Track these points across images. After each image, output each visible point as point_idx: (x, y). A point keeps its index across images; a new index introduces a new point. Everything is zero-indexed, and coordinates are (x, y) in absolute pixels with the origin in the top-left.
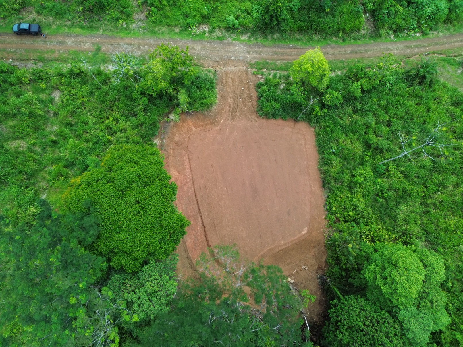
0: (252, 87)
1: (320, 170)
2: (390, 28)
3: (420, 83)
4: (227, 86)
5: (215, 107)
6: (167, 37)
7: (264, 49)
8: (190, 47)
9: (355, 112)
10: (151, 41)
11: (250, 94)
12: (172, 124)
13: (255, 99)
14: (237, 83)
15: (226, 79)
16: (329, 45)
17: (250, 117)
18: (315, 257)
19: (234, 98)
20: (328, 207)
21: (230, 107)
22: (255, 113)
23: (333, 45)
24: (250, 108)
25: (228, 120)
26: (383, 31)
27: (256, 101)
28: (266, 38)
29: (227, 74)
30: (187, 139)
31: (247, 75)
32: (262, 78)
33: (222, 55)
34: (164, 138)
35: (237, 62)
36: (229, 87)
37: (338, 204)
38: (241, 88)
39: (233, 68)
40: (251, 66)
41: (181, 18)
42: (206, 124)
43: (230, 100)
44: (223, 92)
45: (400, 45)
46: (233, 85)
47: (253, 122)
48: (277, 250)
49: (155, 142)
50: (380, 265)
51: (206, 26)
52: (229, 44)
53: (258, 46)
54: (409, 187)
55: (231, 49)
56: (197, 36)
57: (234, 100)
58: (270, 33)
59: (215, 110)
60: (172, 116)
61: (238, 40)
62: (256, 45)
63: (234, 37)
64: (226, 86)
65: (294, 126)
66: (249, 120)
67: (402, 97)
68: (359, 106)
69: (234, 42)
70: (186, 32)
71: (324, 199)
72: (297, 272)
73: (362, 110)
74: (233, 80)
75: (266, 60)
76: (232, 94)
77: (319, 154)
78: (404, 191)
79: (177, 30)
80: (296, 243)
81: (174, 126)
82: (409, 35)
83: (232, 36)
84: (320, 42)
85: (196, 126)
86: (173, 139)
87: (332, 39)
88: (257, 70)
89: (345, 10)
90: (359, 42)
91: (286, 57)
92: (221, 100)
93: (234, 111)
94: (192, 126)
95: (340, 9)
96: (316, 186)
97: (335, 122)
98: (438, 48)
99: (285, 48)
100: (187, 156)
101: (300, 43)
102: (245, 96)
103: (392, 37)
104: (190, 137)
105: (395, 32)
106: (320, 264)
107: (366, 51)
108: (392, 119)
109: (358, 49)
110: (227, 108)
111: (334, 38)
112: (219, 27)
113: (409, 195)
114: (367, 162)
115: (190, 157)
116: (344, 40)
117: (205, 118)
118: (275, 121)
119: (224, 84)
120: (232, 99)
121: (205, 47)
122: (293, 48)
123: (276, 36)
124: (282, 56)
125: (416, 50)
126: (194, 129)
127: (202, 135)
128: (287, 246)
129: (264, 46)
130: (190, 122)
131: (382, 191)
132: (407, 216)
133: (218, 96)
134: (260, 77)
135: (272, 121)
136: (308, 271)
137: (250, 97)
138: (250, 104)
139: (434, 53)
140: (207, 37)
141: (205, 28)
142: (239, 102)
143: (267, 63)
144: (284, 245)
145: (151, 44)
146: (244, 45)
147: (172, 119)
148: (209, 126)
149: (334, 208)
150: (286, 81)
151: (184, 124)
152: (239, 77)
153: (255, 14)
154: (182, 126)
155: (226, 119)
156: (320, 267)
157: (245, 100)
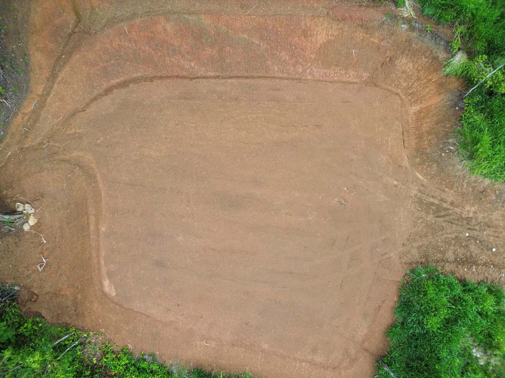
0: (492, 274)
5: (460, 166)
11: (475, 263)
12: (442, 55)
13: (461, 272)
17: (416, 245)
18: (56, 294)
19: (474, 222)
21: (452, 204)
22: (423, 260)
24: (440, 252)
25: (420, 191)
27: (454, 273)
34: (412, 29)
38: (497, 247)
42: (420, 137)
43: (470, 210)
44: (494, 198)
47: (401, 249)
57: (469, 220)
60: (460, 59)
65: (366, 350)
66: (408, 240)
71: (169, 362)
72: (41, 244)
76: (484, 218)
81: (435, 58)
85: (420, 116)
92: (474, 188)
93: (439, 211)
94: (423, 106)
102: (473, 248)
117: (437, 137)
118: (391, 304)
120: (471, 215)
126: (415, 108)
127: (397, 123)
130: (437, 100)
133: (487, 181)
135: (392, 299)
136: (33, 268)
138: (450, 255)
142: (459, 228)
147: (453, 57)
148: (413, 143)
151: (433, 87)
154: (431, 80)
155: (423, 185)
156: (33, 297)
157: (464, 247)
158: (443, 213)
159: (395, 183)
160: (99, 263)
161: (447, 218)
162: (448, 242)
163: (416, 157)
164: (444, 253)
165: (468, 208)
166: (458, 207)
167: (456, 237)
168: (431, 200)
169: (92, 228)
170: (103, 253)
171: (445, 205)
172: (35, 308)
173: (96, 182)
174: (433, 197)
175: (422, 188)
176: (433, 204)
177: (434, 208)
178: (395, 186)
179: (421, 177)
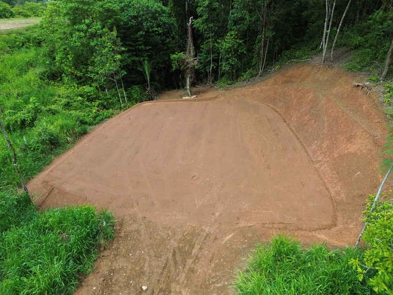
17: (142, 228)
22: (122, 235)
25: (208, 235)
47: (140, 216)
66: (150, 222)
110: (204, 268)
158: (178, 258)
161: (171, 262)
162: (138, 262)
163: (254, 232)
168: (197, 247)
173: (207, 100)
175: (212, 237)
177: (187, 248)
178: (213, 214)
179: (227, 238)
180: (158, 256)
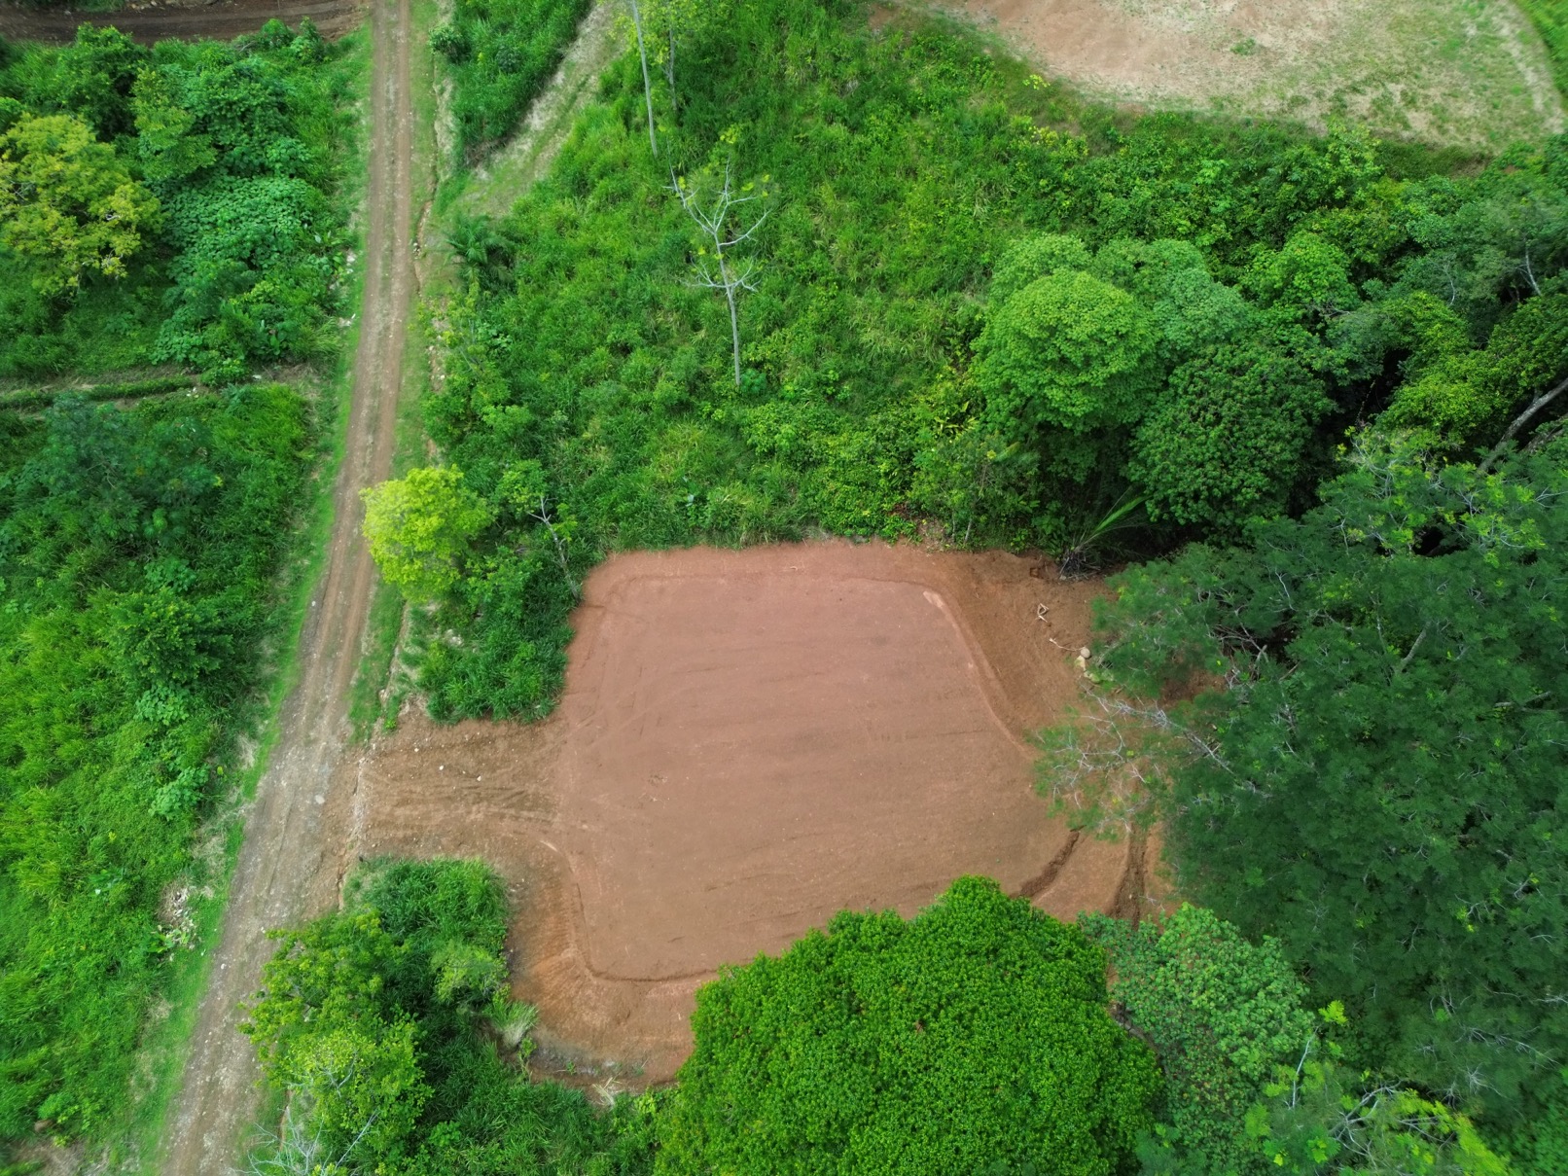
0: (443, 736)
1: (746, 544)
2: (317, 322)
3: (508, 262)
4: (424, 824)
5: (498, 866)
6: (181, 1052)
7: (309, 691)
8: (246, 957)
9: (573, 432)
10: (187, 1120)
11: (466, 745)
12: (543, 1033)
13: (484, 729)
14: (419, 789)
15: (397, 827)
16: (334, 490)
17: (550, 746)
18: (1007, 583)
19: (471, 798)
20: (862, 531)
21: (502, 817)
22: (538, 729)
23: (339, 480)
24: (515, 746)
25: (549, 823)
26: (322, 343)
27: (496, 725)
28: (264, 684)
29: (376, 823)
30: (601, 982)
31: (392, 752)
32: (412, 703)
33: (303, 837)
34: (596, 1064)
35: (339, 786)
36: (427, 816)
37: (852, 503)
38: (438, 773)
39: (358, 801)
40: (360, 736)
41: (117, 991)
42: (557, 906)
43: (477, 815)
44: (444, 840)
45: (376, 305)
46: (424, 802)
47: (568, 736)
48: (996, 685)
49: (612, 1101)
50: (1049, 373)
51: (170, 896)
52: (264, 809)
53: (294, 710)
54: (813, 317)
55: (282, 806)
56: (203, 930)
57: (479, 800)
58: (254, 664)
59: (507, 867)
60: (514, 1033)
61: (254, 777)
62: (287, 716)
63: (241, 790)
64: (420, 827)
65: (598, 607)
66: (560, 751)
67: (543, 308)
68: (559, 416)
69: (259, 793)
70: (179, 975)
71: (834, 540)
72: (1055, 636)
73: (573, 411)
74: (404, 802)
75: (348, 685)
76: (457, 808)
77: (695, 543)
78: (821, 328)
79: (162, 1010)
80: (973, 627)
81: (551, 1028)
82: (349, 280)
83: (233, 799)
84: (320, 516)
85: (559, 942)
86: (602, 1033)
87: (315, 481)
88: (381, 720)
89: (231, 433)
90: (344, 409)
91: (351, 624)
92: (474, 846)
93: (520, 801)
94: (556, 959)
95: (223, 447)
96: (796, 561)
97: (601, 489)
98: (402, 216)
99: (317, 624)
100: (667, 985)
101: (311, 577)
102: (470, 762)
103: (343, 322)
104: (597, 968)
105: (331, 311)
106: (1027, 572)
107: (376, 393)
108: (610, 338)
109: (364, 412)
110: (506, 827)
111: (316, 476)
112: (187, 842)
113: (833, 319)
114: (730, 415)
115: (672, 972)
116: (326, 449)
117: (534, 906)
118: (573, 667)
119: (414, 835)
120: (474, 808)
121: (256, 902)
122: (322, 597)
123: (267, 647)
124: (343, 636)
125: (399, 268)
126: (569, 954)
127: (593, 923)
128: (980, 653)
129: (297, 690)
130: (541, 966)
131: (819, 383)
132: (892, 329)
133: (457, 857)
134: (407, 708)
135: (573, 675)
136: (1053, 606)
137: (475, 744)
138: (501, 745)
139: (416, 227)
140: (217, 892)
141: (179, 897)
142: (491, 784)
143: (362, 683)
144: (978, 663)
145: (200, 1120)
146: (280, 757)
147: (525, 1034)
148: (565, 896)
149: (866, 513)
150: (436, 626)
151: (549, 987)
152: (394, 779)
153: (168, 711)
154: (552, 998)
155: (545, 832)
156: (1038, 572)
157: (483, 760)
158: (515, 800)
159: (585, 826)
160: (959, 624)
161: (509, 793)
162: (505, 761)
163: (559, 874)
164: (510, 746)
165: (480, 816)
166: (494, 815)
167: (494, 771)
168: (532, 815)
169: (986, 663)
170: (959, 636)
171: (512, 811)
172: (1030, 561)
173: (1008, 725)
174: (530, 819)
175: (547, 828)
176: (530, 809)
177: (528, 804)
178: (584, 822)
179: (550, 845)
180: (514, 778)
